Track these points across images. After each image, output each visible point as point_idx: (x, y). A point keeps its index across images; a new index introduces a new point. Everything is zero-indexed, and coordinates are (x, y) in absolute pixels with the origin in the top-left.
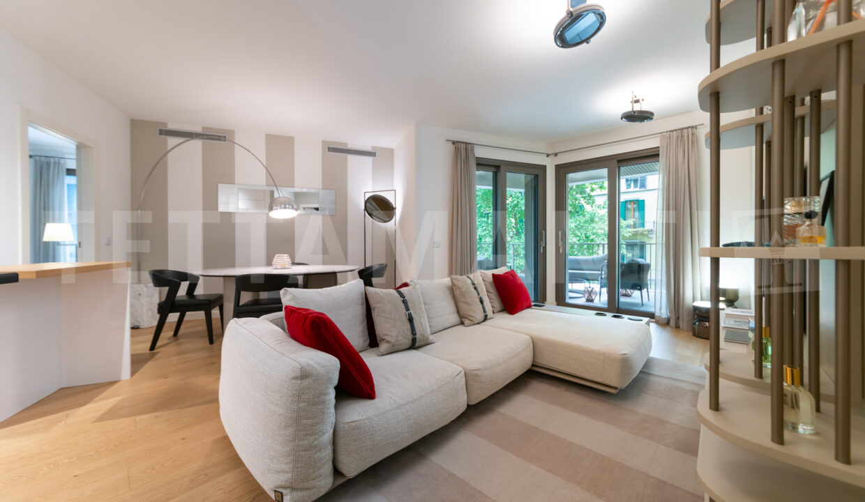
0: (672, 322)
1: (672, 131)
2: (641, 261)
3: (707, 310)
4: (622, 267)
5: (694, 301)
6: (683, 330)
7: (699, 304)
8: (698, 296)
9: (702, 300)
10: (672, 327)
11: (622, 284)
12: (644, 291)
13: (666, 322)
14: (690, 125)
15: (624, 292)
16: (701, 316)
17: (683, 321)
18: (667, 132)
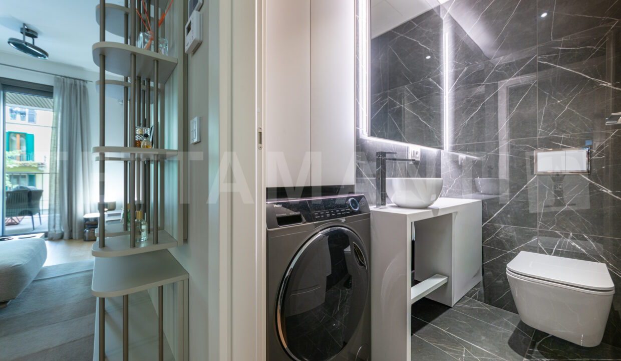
0: (66, 236)
1: (66, 77)
2: (31, 188)
3: (96, 219)
4: (7, 196)
5: (84, 214)
6: (75, 239)
7: (88, 216)
8: (88, 210)
9: (91, 212)
10: (65, 240)
11: (7, 213)
12: (36, 216)
13: (59, 237)
14: (82, 78)
15: (10, 221)
16: (91, 224)
17: (75, 232)
18: (61, 76)
